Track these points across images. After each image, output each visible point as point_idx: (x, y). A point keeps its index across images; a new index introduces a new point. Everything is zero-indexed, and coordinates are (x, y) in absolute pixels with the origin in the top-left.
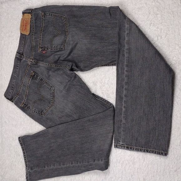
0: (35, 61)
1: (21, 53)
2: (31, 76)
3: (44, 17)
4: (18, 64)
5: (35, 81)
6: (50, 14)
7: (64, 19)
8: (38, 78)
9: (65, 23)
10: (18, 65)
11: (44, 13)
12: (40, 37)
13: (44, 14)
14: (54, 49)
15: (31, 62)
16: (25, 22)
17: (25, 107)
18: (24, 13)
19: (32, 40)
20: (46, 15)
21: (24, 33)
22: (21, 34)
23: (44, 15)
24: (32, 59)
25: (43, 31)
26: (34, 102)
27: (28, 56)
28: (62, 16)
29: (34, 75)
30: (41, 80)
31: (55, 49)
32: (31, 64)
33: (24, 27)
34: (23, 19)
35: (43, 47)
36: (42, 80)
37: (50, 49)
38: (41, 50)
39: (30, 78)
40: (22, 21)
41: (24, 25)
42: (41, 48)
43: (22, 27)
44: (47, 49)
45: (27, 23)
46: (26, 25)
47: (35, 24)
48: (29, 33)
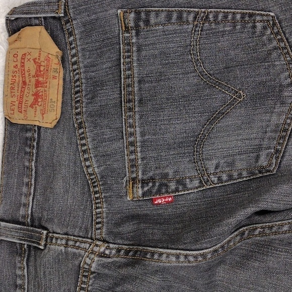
0: (119, 251)
1: (24, 217)
3: (137, 34)
4: (19, 272)
6: (169, 17)
7: (265, 28)
9: (275, 43)
10: (19, 282)
12: (131, 134)
13: (137, 19)
14: (220, 179)
16: (30, 66)
18: (15, 25)
19: (84, 152)
20: (147, 22)
21: (34, 118)
22: (9, 123)
23: (137, 26)
25: (140, 101)
28: (251, 15)
31: (225, 177)
32: (104, 266)
33: (31, 90)
34: (15, 56)
35: (152, 179)
37: (196, 183)
38: (140, 192)
40: (15, 64)
41: (27, 81)
42: (144, 182)
43: (16, 94)
44: (180, 182)
45: (42, 68)
46: (41, 79)
47: (85, 72)
48: (59, 116)
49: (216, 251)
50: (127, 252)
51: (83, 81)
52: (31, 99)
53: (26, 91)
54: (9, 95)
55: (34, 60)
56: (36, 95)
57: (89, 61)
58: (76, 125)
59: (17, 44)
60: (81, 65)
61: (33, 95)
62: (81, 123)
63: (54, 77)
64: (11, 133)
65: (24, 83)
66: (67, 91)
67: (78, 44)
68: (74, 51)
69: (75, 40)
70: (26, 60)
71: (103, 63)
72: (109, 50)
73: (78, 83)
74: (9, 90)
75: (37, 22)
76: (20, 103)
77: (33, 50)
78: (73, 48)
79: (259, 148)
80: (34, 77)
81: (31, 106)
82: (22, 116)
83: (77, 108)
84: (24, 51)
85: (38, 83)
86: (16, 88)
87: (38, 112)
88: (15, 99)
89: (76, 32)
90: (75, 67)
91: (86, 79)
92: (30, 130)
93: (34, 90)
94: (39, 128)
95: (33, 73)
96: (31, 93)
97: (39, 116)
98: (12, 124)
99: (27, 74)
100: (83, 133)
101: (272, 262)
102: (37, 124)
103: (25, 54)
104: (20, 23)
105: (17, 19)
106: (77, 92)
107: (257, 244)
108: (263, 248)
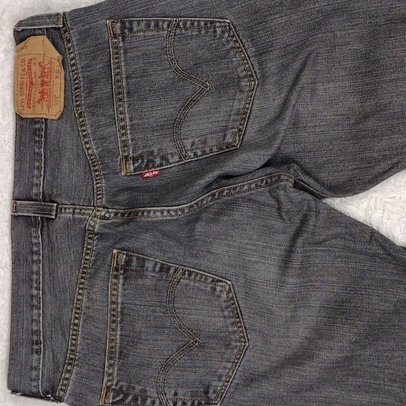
0: (116, 214)
1: (36, 195)
2: (117, 270)
3: (123, 40)
4: (34, 241)
5: (140, 282)
6: (148, 25)
7: (223, 32)
8: (149, 265)
9: (232, 44)
10: (35, 249)
11: (123, 23)
12: (122, 120)
13: (123, 28)
14: (195, 154)
15: (103, 218)
16: (36, 69)
17: (122, 400)
18: (23, 33)
19: (85, 136)
20: (131, 30)
21: (41, 112)
22: (19, 118)
23: (123, 33)
24: (104, 207)
25: (128, 93)
26: (166, 366)
27: (79, 199)
28: (212, 22)
29: (128, 263)
30: (161, 270)
31: (199, 153)
32: (105, 226)
33: (38, 88)
34: (23, 61)
35: (141, 156)
36: (164, 269)
37: (177, 158)
38: (132, 168)
39: (116, 277)
40: (23, 68)
41: (34, 81)
42: (135, 160)
43: (25, 93)
44: (164, 158)
45: (46, 70)
46: (45, 79)
47: (82, 72)
48: (62, 109)
49: (191, 206)
50: (123, 215)
51: (81, 79)
52: (38, 96)
53: (33, 90)
54: (19, 94)
55: (39, 64)
56: (42, 93)
57: (85, 63)
58: (77, 115)
59: (24, 51)
60: (79, 66)
61: (39, 93)
62: (81, 113)
63: (57, 77)
64: (22, 126)
65: (32, 83)
66: (68, 88)
67: (76, 49)
68: (72, 55)
69: (73, 46)
70: (32, 64)
71: (97, 64)
72: (102, 53)
73: (77, 81)
74: (19, 90)
75: (40, 32)
76: (29, 100)
77: (38, 56)
78: (71, 53)
79: (226, 128)
80: (39, 77)
81: (39, 102)
82: (31, 110)
83: (77, 101)
84: (30, 57)
85: (43, 83)
86: (25, 88)
87: (45, 107)
88: (24, 97)
89: (73, 39)
90: (74, 68)
91: (84, 77)
92: (38, 122)
93: (41, 89)
94: (46, 120)
95: (39, 74)
96: (38, 91)
97: (45, 110)
98: (22, 119)
99: (33, 76)
100: (83, 121)
101: (237, 215)
102: (44, 116)
103: (31, 59)
104: (26, 34)
105: (23, 30)
106: (76, 89)
107: (226, 203)
108: (230, 206)
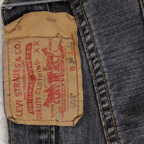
21: (51, 118)
33: (43, 85)
34: (18, 46)
40: (17, 56)
41: (36, 74)
43: (23, 92)
45: (55, 59)
46: (55, 72)
47: (105, 60)
51: (105, 69)
52: (44, 97)
53: (36, 87)
54: (13, 93)
55: (44, 50)
56: (51, 92)
57: (107, 46)
58: (103, 123)
59: (16, 34)
60: (100, 52)
61: (46, 91)
62: (110, 120)
63: (72, 69)
64: (17, 135)
65: (32, 78)
67: (93, 28)
68: (89, 37)
69: (88, 24)
70: (33, 51)
71: (124, 47)
73: (99, 73)
74: (12, 87)
75: (41, 8)
76: (29, 102)
77: (41, 40)
78: (87, 34)
80: (45, 69)
81: (46, 104)
83: (103, 103)
84: (27, 41)
85: (52, 78)
86: (22, 85)
87: (56, 110)
88: (21, 98)
89: (88, 15)
90: (93, 54)
91: (108, 67)
92: (45, 132)
93: (48, 86)
94: (57, 128)
95: (43, 64)
96: (43, 89)
98: (17, 126)
99: (34, 67)
100: (113, 133)
102: (54, 123)
103: (30, 44)
106: (100, 84)
